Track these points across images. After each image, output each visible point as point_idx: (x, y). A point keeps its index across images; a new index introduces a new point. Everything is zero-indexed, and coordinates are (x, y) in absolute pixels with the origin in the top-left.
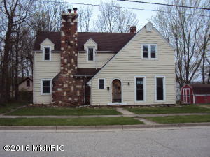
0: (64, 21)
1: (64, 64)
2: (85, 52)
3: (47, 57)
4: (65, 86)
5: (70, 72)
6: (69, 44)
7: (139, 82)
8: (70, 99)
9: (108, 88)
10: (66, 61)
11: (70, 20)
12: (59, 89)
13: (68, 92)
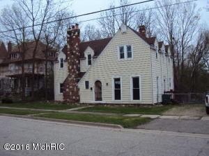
0: (69, 36)
1: (70, 70)
2: (84, 58)
3: (62, 66)
4: (71, 87)
5: (73, 76)
6: (72, 54)
7: (117, 82)
8: (74, 97)
9: (91, 89)
10: (71, 67)
11: (72, 34)
12: (67, 90)
13: (73, 92)
